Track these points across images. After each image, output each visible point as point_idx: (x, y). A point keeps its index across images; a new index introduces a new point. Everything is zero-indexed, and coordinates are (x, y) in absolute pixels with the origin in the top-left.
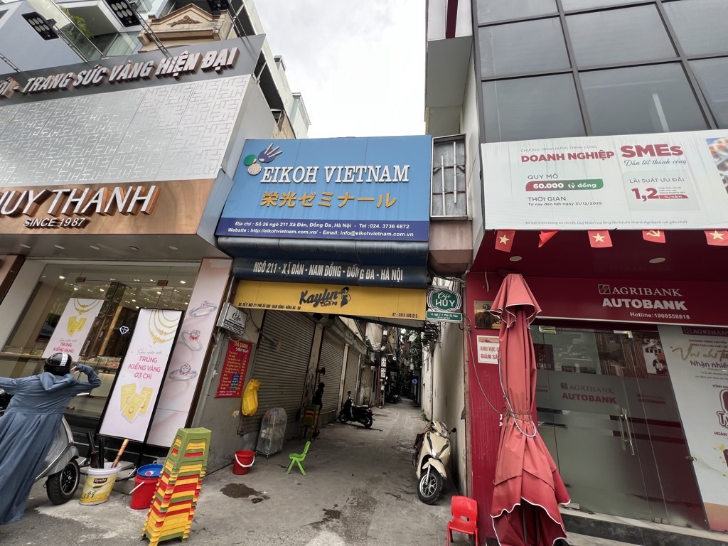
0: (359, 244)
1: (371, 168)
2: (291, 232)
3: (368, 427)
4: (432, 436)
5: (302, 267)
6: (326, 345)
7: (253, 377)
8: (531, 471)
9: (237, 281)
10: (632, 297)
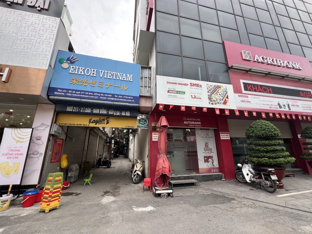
0: (115, 103)
1: (119, 74)
2: (86, 96)
3: (109, 167)
4: (137, 164)
5: (90, 109)
6: (91, 137)
7: (64, 153)
8: (164, 166)
9: (57, 114)
10: (190, 121)
